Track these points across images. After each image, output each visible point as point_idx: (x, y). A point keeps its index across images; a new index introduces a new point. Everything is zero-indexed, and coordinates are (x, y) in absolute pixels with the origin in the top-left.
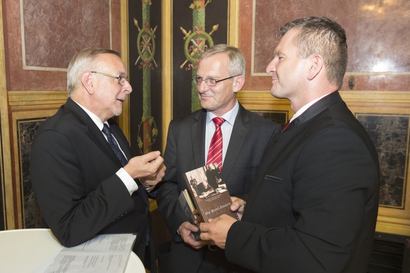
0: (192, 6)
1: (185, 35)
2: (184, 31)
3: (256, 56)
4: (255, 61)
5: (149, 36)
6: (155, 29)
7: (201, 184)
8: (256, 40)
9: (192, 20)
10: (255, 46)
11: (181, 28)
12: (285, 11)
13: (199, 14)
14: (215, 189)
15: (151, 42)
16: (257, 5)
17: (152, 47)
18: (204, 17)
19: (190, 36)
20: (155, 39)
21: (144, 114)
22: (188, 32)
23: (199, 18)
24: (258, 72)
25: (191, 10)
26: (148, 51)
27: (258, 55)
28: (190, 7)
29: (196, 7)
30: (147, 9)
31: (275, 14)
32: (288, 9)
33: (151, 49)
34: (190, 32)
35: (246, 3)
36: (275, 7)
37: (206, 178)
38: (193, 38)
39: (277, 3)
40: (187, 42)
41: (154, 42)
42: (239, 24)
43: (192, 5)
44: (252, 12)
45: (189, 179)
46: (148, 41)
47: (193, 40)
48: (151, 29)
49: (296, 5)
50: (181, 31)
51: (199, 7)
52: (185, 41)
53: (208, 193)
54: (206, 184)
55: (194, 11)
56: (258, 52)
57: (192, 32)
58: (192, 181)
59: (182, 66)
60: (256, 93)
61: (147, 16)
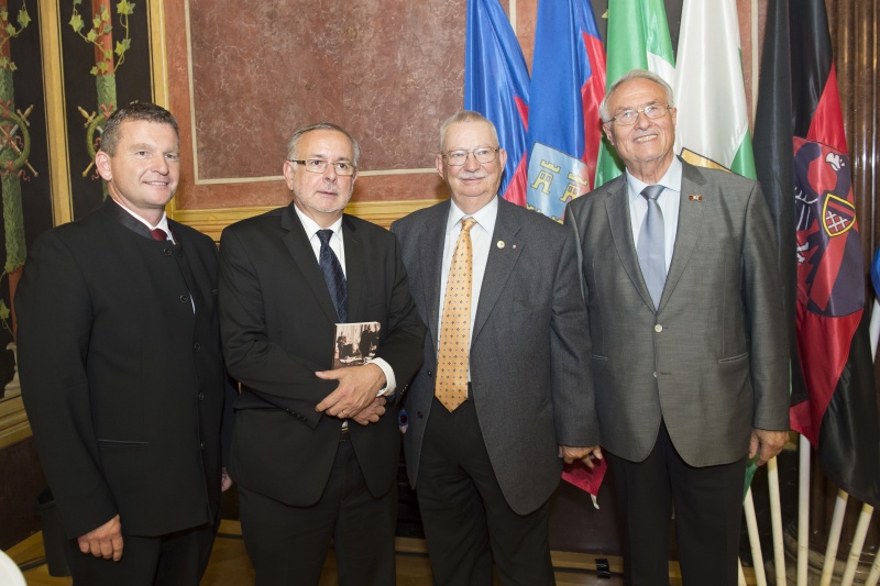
0: (94, 71)
1: (86, 120)
2: (85, 113)
3: (200, 151)
4: (198, 160)
5: (14, 122)
6: (28, 111)
7: (350, 346)
8: (198, 125)
9: (96, 95)
10: (197, 135)
11: (80, 108)
12: (238, 76)
13: (106, 84)
14: (363, 357)
15: (19, 132)
16: (194, 67)
17: (23, 141)
18: (114, 88)
19: (95, 122)
20: (28, 128)
21: (9, 259)
22: (90, 114)
23: (107, 90)
24: (205, 177)
25: (94, 77)
26: (12, 149)
27: (202, 150)
28: (92, 72)
29: (100, 71)
30: (5, 77)
31: (222, 81)
32: (242, 73)
33: (19, 146)
34: (94, 114)
35: (178, 64)
36: (222, 71)
37: (359, 340)
38: (99, 124)
39: (224, 64)
40: (91, 132)
41: (26, 133)
42: (170, 99)
43: (94, 68)
44: (188, 79)
45: (338, 335)
46: (12, 132)
47: (99, 128)
48: (19, 111)
49: (253, 66)
50: (80, 113)
51: (106, 72)
52: (87, 129)
53: (354, 359)
54: (356, 347)
55: (98, 79)
56: (202, 145)
57: (97, 115)
58: (340, 338)
59: (85, 173)
60: (206, 213)
61: (6, 89)
